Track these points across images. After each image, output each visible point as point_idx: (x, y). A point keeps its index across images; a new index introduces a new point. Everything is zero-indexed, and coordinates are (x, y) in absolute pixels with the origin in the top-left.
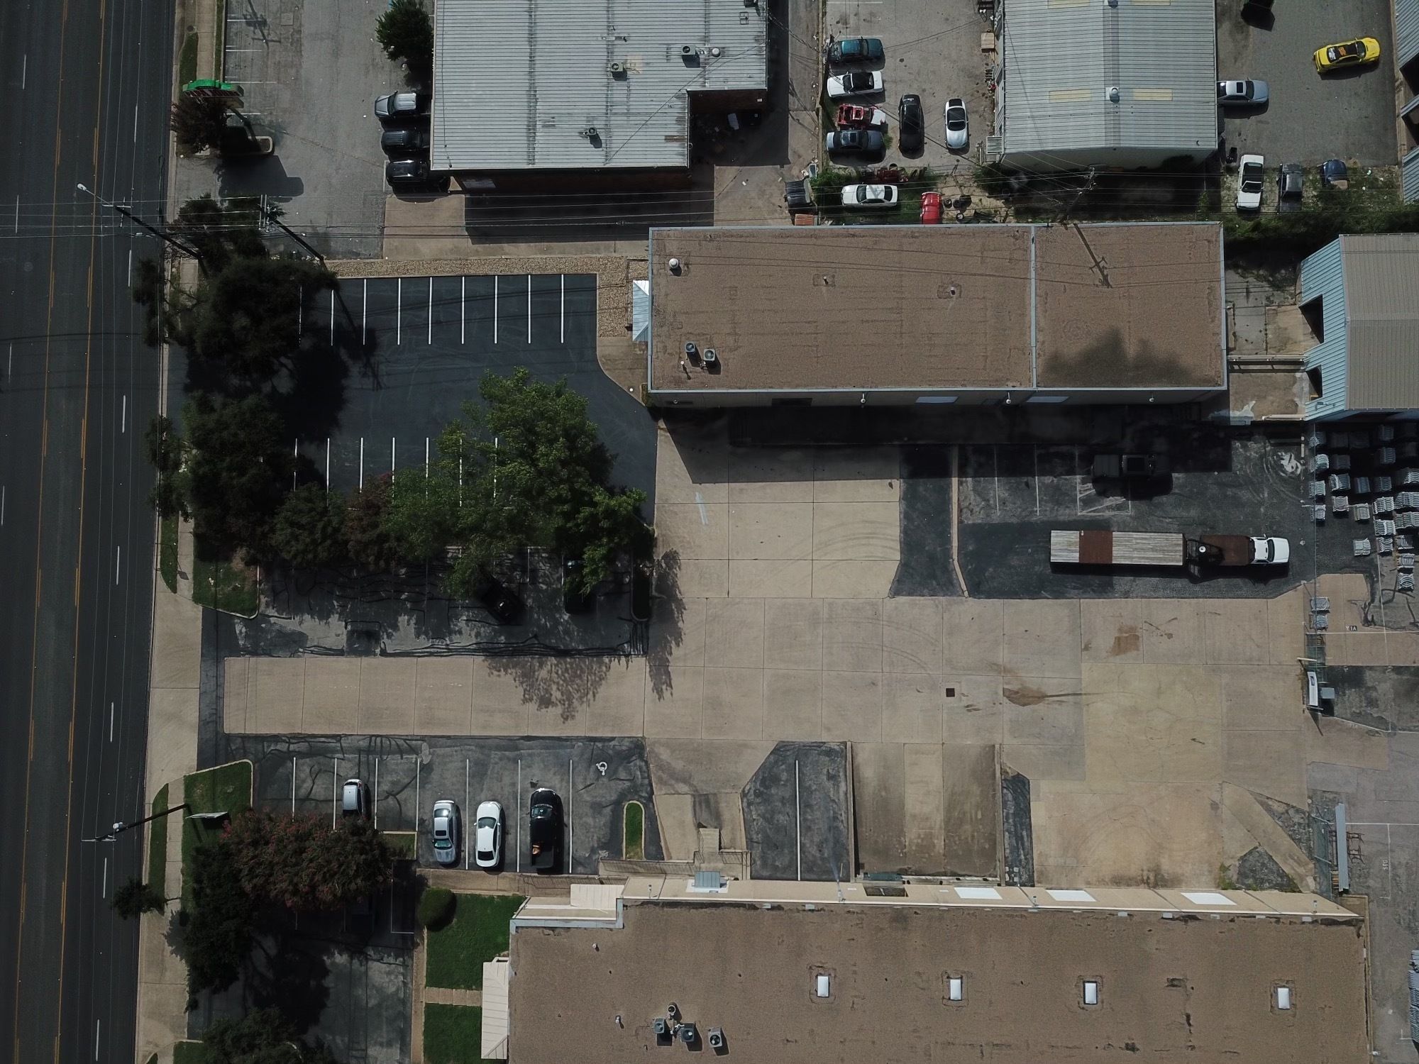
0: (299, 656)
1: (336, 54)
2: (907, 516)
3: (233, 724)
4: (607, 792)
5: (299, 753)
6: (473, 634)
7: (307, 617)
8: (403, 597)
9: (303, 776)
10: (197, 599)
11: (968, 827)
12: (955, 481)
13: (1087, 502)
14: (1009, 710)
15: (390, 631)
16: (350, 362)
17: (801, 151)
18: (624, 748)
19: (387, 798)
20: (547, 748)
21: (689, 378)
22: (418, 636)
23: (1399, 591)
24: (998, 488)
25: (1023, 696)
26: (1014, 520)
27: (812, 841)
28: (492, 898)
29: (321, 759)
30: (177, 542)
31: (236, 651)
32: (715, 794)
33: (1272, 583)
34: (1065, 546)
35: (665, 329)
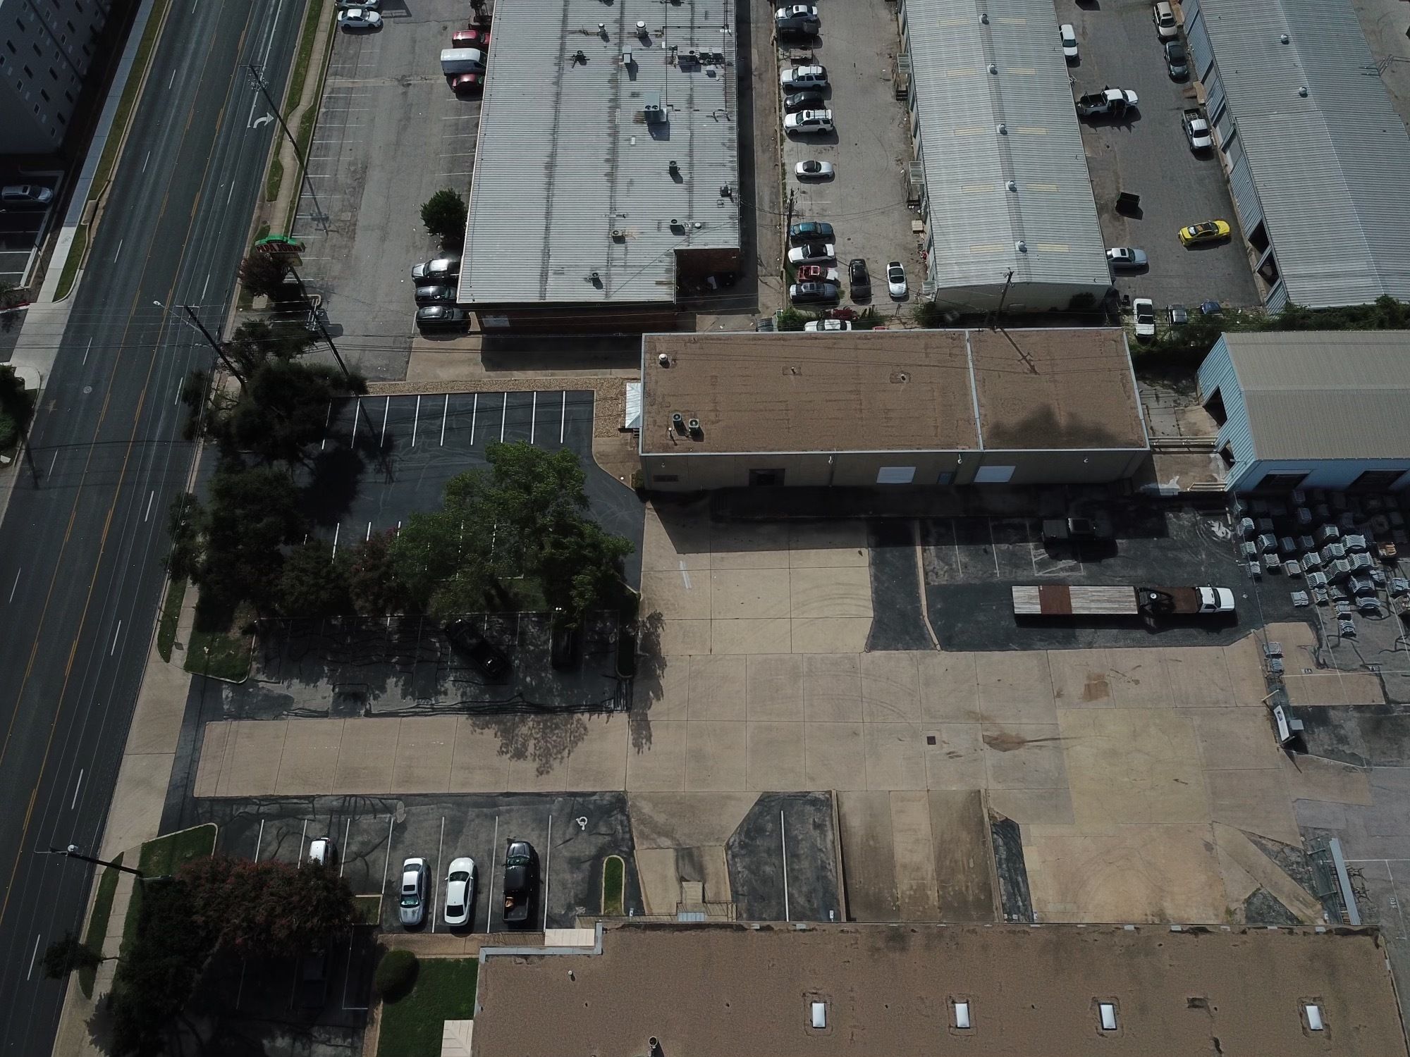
0: (283, 719)
1: (383, 239)
2: (876, 578)
3: (202, 789)
4: (586, 847)
5: (268, 814)
6: (459, 695)
7: (296, 681)
8: (394, 660)
9: (269, 838)
10: (188, 667)
11: (961, 877)
12: (919, 549)
13: (1042, 565)
14: (991, 757)
15: (377, 692)
16: (366, 461)
17: (769, 304)
18: (605, 802)
19: (355, 859)
20: (526, 804)
21: (676, 445)
22: (404, 696)
23: (1344, 636)
24: (959, 555)
25: (1003, 742)
26: (977, 582)
27: (800, 892)
28: (458, 961)
29: (291, 821)
30: (178, 616)
31: (219, 715)
32: (698, 847)
33: (1224, 631)
34: (1026, 600)
35: (655, 407)
